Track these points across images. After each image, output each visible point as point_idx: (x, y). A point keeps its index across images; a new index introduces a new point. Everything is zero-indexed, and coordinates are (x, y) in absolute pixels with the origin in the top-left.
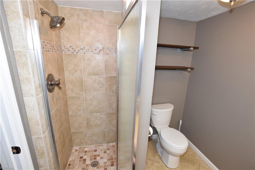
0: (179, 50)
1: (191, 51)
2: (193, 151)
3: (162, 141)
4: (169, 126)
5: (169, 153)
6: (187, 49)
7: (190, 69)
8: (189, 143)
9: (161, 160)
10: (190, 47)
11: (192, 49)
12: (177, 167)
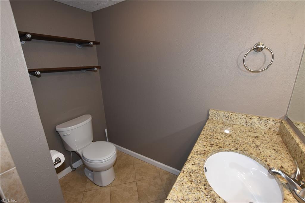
0: (78, 46)
1: (91, 46)
2: (126, 155)
3: (87, 162)
4: (92, 141)
5: (99, 171)
6: (87, 44)
7: (96, 67)
8: (117, 147)
9: (94, 185)
10: (89, 41)
11: (92, 43)
12: (114, 179)
